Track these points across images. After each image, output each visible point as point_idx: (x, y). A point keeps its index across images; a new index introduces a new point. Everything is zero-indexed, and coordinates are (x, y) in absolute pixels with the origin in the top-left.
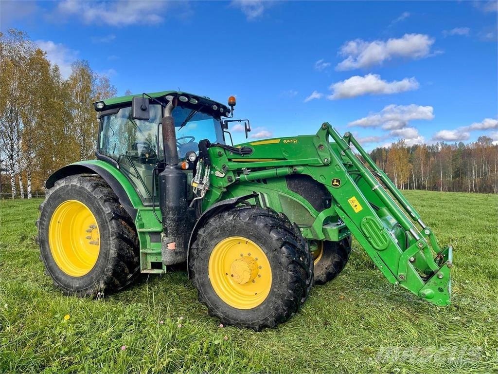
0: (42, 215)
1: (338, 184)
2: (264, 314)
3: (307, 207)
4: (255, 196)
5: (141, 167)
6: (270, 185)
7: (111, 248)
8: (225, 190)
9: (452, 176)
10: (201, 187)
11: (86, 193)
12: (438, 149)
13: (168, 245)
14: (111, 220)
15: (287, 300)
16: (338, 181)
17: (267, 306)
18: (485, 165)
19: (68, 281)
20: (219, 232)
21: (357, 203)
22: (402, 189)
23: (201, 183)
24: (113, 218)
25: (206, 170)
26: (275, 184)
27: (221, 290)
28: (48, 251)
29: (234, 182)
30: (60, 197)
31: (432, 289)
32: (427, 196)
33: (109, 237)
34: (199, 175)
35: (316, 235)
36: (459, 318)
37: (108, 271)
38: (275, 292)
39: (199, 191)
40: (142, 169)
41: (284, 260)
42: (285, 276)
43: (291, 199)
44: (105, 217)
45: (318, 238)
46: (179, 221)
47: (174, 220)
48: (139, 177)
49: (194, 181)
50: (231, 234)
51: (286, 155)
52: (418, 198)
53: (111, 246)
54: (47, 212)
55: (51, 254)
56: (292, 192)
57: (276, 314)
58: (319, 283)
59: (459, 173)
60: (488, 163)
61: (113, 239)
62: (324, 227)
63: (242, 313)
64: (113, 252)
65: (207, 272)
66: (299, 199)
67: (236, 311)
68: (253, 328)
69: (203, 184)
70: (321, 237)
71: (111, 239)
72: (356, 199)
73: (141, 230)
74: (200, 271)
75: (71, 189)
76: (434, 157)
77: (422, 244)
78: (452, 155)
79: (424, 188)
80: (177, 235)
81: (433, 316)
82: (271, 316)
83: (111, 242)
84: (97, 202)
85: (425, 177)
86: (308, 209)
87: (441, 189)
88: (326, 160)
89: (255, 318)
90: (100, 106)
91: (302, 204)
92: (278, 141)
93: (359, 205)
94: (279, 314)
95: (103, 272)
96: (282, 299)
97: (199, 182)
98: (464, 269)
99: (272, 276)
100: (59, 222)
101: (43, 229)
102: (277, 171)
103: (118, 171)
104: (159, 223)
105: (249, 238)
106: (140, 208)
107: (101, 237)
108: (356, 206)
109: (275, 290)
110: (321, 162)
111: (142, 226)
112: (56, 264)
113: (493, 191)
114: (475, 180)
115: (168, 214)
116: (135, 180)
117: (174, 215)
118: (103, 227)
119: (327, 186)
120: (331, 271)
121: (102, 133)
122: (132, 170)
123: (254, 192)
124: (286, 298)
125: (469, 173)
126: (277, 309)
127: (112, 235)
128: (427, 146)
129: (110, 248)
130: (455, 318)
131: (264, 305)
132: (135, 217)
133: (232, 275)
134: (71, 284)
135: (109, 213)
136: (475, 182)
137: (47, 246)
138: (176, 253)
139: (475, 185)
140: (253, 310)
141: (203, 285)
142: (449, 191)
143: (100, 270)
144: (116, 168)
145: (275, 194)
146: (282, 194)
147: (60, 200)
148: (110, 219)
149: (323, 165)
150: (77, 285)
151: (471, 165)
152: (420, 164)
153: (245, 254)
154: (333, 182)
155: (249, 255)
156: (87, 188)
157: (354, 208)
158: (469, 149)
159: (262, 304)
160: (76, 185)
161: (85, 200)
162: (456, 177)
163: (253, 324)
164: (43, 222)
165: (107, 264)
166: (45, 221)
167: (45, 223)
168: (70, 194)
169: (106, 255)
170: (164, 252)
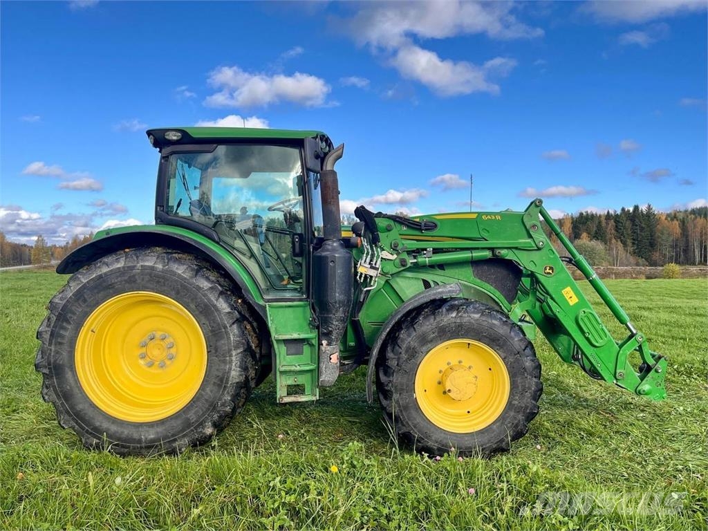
1: (551, 271)
2: (498, 435)
3: (497, 300)
6: (448, 272)
7: (233, 367)
10: (372, 273)
11: (177, 281)
13: (330, 356)
14: (233, 323)
16: (551, 268)
19: (126, 433)
20: (436, 334)
21: (572, 294)
23: (373, 268)
24: (236, 321)
26: (457, 271)
29: (408, 266)
30: (111, 286)
31: (650, 384)
33: (230, 350)
37: (223, 405)
38: (514, 404)
39: (368, 279)
41: (528, 364)
42: (529, 383)
43: (477, 290)
44: (222, 319)
48: (253, 255)
49: (361, 264)
51: (485, 235)
53: (234, 364)
54: (74, 314)
55: (80, 388)
56: (479, 281)
61: (238, 354)
66: (488, 289)
67: (457, 437)
71: (234, 353)
72: (570, 290)
74: (403, 390)
77: (642, 337)
83: (234, 358)
84: (204, 295)
86: (500, 302)
88: (541, 243)
90: (172, 137)
91: (492, 295)
92: (475, 216)
93: (574, 297)
96: (524, 412)
97: (369, 267)
100: (92, 331)
101: (60, 344)
102: (474, 255)
103: (218, 246)
108: (571, 297)
109: (514, 402)
110: (534, 245)
115: (337, 311)
119: (537, 274)
124: (528, 411)
126: (517, 426)
127: (236, 348)
129: (230, 369)
131: (498, 424)
132: (267, 317)
134: (136, 436)
135: (229, 313)
140: (481, 432)
141: (406, 408)
143: (206, 405)
146: (465, 283)
147: (110, 291)
148: (231, 321)
149: (536, 248)
150: (152, 436)
154: (545, 269)
156: (180, 272)
157: (569, 301)
160: (154, 267)
164: (62, 332)
165: (223, 394)
166: (65, 329)
167: (67, 334)
168: (139, 281)
169: (221, 380)
170: (326, 368)
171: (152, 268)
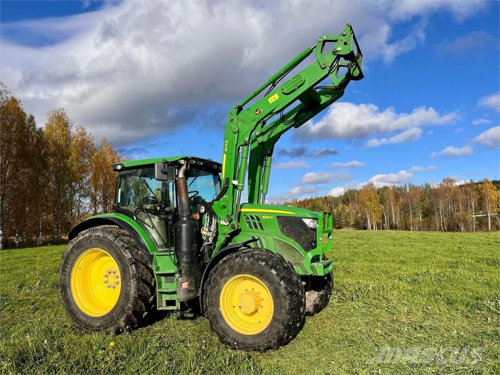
0: (65, 263)
2: (268, 338)
3: (297, 249)
4: (254, 240)
5: (155, 218)
6: (266, 231)
7: (132, 289)
8: (229, 236)
9: (421, 216)
10: (210, 234)
11: (108, 242)
12: (406, 190)
13: (182, 284)
14: (132, 264)
15: (286, 324)
17: (270, 330)
18: (451, 204)
19: (88, 322)
20: (229, 271)
22: (376, 229)
23: (210, 231)
24: (133, 263)
25: (213, 220)
26: (271, 230)
27: (230, 320)
28: (70, 295)
29: (236, 229)
30: (82, 246)
32: (399, 236)
33: (130, 279)
34: (208, 224)
35: (306, 271)
36: (422, 335)
37: (128, 309)
38: (276, 318)
39: (208, 237)
40: (156, 220)
41: (283, 291)
42: (284, 304)
43: (284, 242)
44: (126, 262)
45: (307, 273)
46: (191, 263)
47: (187, 263)
48: (153, 227)
49: (203, 229)
50: (239, 272)
52: (390, 238)
54: (70, 260)
55: (72, 297)
56: (284, 236)
57: (277, 336)
58: (309, 314)
59: (428, 213)
60: (453, 203)
61: (134, 281)
62: (312, 264)
63: (250, 338)
64: (133, 292)
65: (218, 306)
66: (291, 241)
68: (259, 350)
69: (211, 231)
70: (310, 273)
71: (132, 281)
73: (158, 272)
75: (95, 239)
76: (403, 198)
78: (419, 195)
79: (396, 228)
80: (190, 275)
81: (402, 334)
82: (274, 338)
83: (132, 284)
84: (119, 250)
85: (396, 217)
86: (299, 250)
87: (412, 229)
89: (261, 341)
90: (119, 167)
91: (293, 245)
94: (280, 336)
95: (123, 311)
96: (282, 324)
97: (208, 230)
98: (428, 298)
99: (274, 305)
100: (80, 269)
101: (65, 275)
103: (135, 223)
104: (174, 265)
105: (253, 275)
106: (155, 253)
107: (121, 280)
109: (276, 316)
111: (158, 269)
112: (76, 306)
113: (461, 230)
114: (443, 219)
115: (183, 257)
116: (150, 229)
117: (188, 258)
118: (124, 271)
120: (318, 303)
121: (120, 190)
122: (147, 221)
123: (253, 237)
125: (436, 213)
126: (278, 332)
127: (133, 278)
128: (396, 187)
129: (130, 289)
130: (419, 335)
132: (152, 261)
133: (240, 307)
134: (92, 324)
135: (130, 259)
136: (443, 221)
137: (68, 290)
138: (189, 291)
139: (443, 224)
141: (215, 316)
142: (419, 230)
143: (120, 309)
144: (134, 219)
145: (271, 238)
146: (277, 238)
147: (83, 248)
148: (131, 263)
150: (98, 325)
151: (438, 205)
152: (390, 205)
153: (250, 289)
154: (257, 114)
155: (253, 289)
156: (110, 238)
157: (276, 99)
158: (435, 190)
159: (266, 329)
161: (107, 248)
162: (424, 217)
163: (259, 346)
164: (66, 269)
165: (127, 303)
166: (67, 268)
167: (67, 270)
168: (94, 243)
169: (126, 295)
170: (179, 291)
171: (99, 236)
